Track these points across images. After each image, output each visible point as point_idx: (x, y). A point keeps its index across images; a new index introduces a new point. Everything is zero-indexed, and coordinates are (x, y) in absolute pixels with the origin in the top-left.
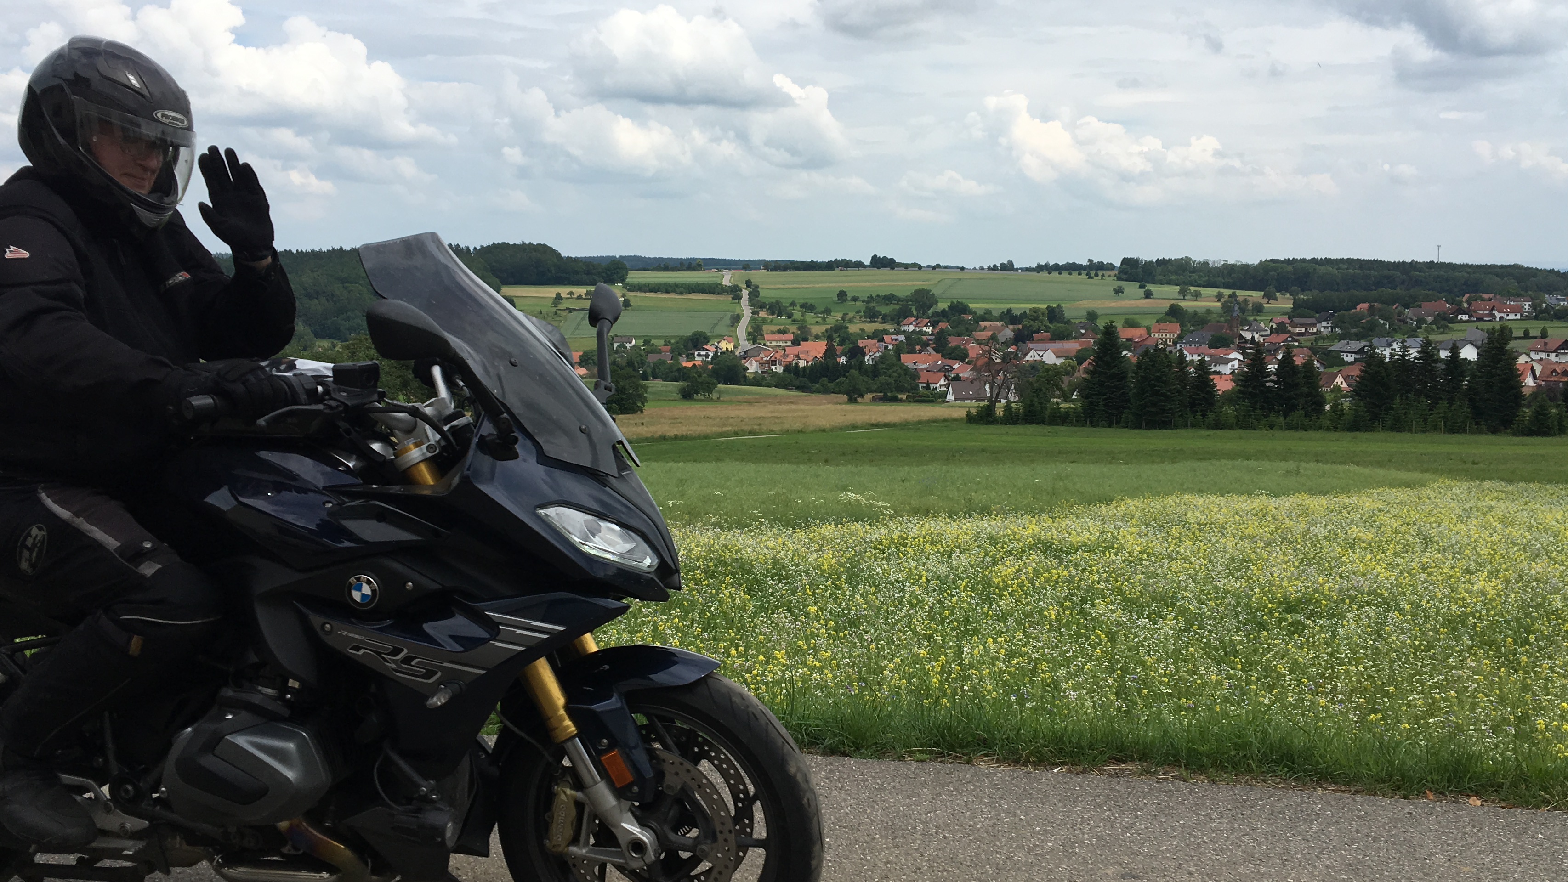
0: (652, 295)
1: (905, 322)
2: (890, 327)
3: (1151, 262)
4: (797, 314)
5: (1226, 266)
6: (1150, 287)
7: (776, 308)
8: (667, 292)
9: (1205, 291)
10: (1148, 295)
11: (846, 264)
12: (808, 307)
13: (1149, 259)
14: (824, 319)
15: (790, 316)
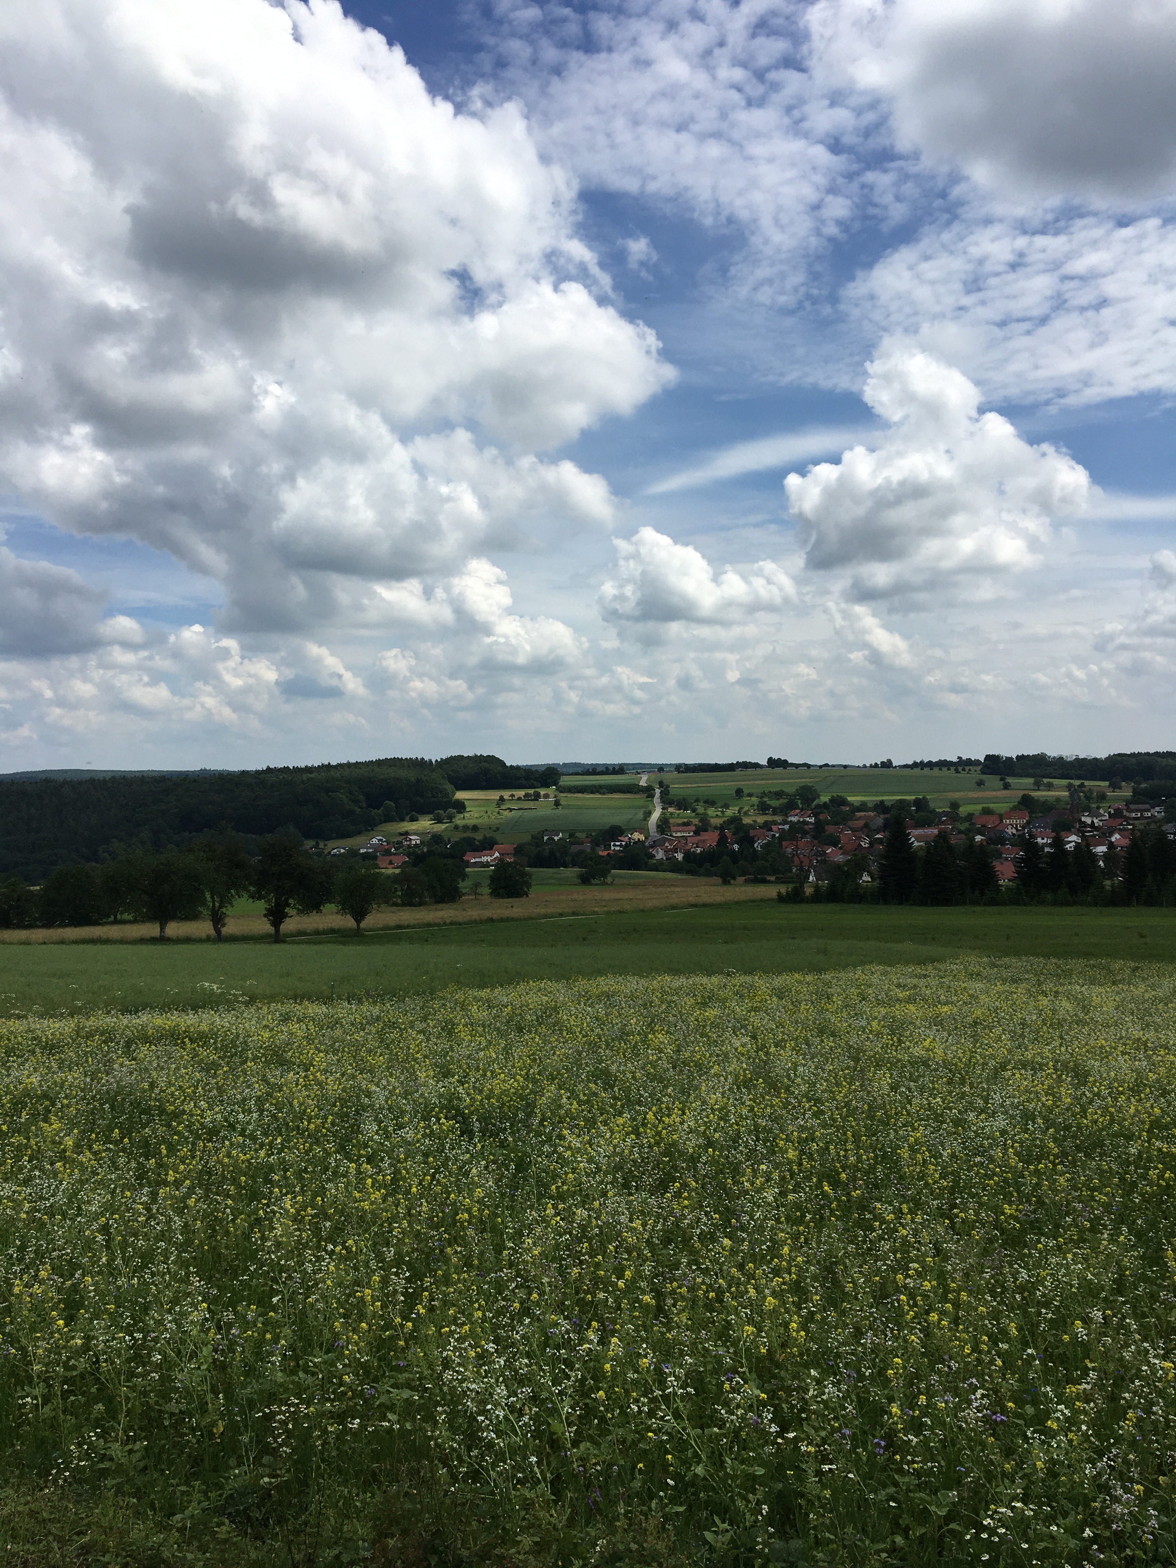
0: (580, 795)
1: (792, 813)
2: (779, 819)
3: (1011, 759)
4: (701, 810)
5: (1077, 760)
6: (1010, 780)
7: (682, 804)
8: (592, 792)
9: (1056, 782)
10: (1007, 786)
11: (745, 765)
12: (710, 803)
13: (1009, 755)
14: (723, 812)
15: (694, 811)
